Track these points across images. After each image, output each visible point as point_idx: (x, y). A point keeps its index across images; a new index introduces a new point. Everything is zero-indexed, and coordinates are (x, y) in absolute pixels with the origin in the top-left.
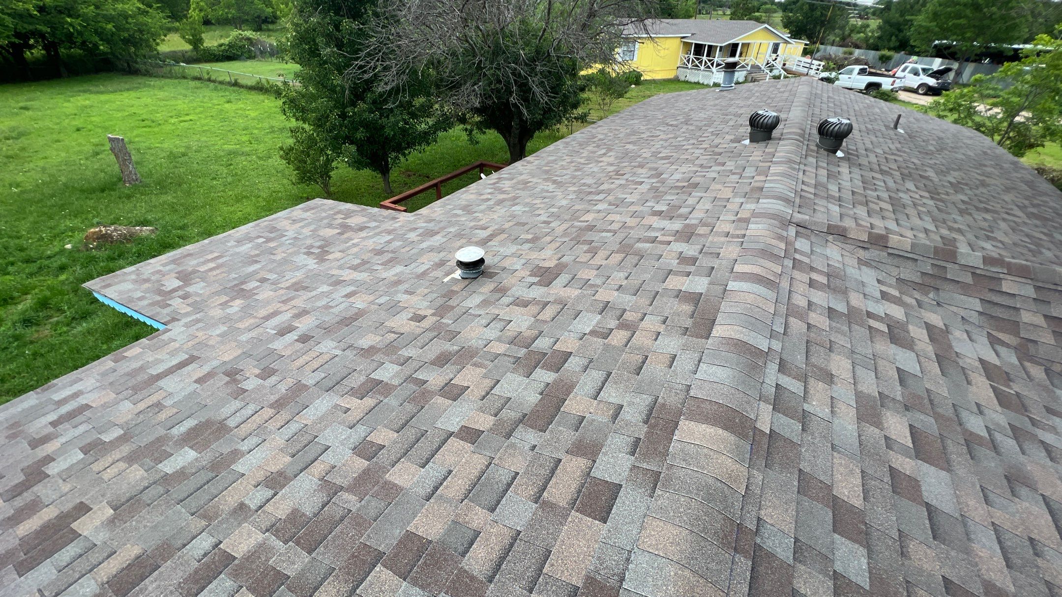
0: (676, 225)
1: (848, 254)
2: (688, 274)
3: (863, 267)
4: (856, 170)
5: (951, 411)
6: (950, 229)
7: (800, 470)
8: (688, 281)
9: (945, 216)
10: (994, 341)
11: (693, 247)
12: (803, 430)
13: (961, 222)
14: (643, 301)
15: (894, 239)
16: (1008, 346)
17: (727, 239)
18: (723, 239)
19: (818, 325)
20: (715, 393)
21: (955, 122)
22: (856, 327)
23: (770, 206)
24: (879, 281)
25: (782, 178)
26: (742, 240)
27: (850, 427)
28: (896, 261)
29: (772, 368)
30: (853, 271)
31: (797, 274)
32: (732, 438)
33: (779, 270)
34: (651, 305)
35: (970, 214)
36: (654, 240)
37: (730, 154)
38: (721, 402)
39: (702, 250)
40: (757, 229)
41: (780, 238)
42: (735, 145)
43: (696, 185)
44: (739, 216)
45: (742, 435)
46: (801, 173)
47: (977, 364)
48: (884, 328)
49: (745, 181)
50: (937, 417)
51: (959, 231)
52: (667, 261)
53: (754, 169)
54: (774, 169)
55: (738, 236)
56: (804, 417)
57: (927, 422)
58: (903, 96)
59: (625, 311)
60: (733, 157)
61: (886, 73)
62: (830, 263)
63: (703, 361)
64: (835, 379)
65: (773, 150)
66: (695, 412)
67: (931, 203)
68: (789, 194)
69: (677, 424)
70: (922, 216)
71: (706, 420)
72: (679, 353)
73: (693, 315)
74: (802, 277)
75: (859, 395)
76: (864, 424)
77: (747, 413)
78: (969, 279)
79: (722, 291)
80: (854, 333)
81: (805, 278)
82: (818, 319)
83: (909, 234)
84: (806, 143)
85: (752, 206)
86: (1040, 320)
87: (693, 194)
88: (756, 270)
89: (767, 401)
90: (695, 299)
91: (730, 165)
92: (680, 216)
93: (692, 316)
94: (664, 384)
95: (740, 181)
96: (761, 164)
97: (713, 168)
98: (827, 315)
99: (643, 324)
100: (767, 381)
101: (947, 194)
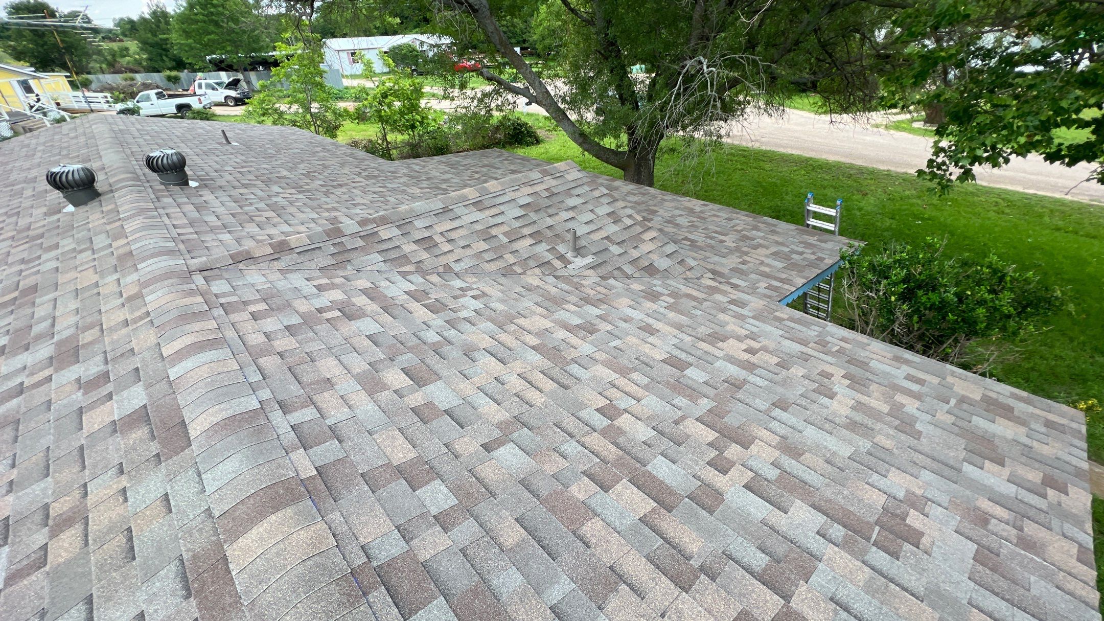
0: (42, 352)
1: (267, 272)
2: (110, 396)
3: (288, 275)
4: (219, 193)
5: (415, 339)
6: (328, 210)
7: (362, 475)
8: (115, 405)
9: (317, 202)
10: (404, 275)
11: (91, 362)
12: (340, 442)
13: (331, 201)
14: (68, 474)
15: (293, 240)
16: (412, 273)
17: (130, 328)
18: (124, 331)
19: (288, 348)
20: (240, 490)
21: (274, 123)
22: (318, 327)
23: (154, 267)
24: (307, 279)
25: (147, 232)
26: (149, 319)
27: (369, 408)
28: (307, 256)
29: (277, 416)
30: (282, 283)
31: (234, 317)
32: (289, 511)
33: (213, 324)
34: (84, 467)
35: (333, 193)
36: (20, 390)
37: (56, 232)
38: (253, 491)
39: (106, 358)
40: (156, 298)
41: (191, 293)
42: (56, 217)
43: (34, 289)
44: (125, 295)
45: (294, 499)
46: (165, 219)
47: (406, 297)
48: (338, 314)
49: (102, 253)
50: (411, 349)
51: (335, 209)
52: (65, 402)
53: (104, 236)
54: (129, 227)
55: (141, 318)
56: (333, 431)
57: (408, 359)
58: (218, 110)
59: (46, 507)
60: (64, 232)
61: (185, 93)
62: (258, 288)
63: (202, 471)
64: (333, 381)
65: (112, 206)
66: (235, 528)
67: (300, 196)
68: (168, 244)
69: (225, 558)
70: (302, 209)
71: (252, 523)
72: (169, 487)
73: (153, 435)
74: (241, 317)
75: (358, 378)
76: (375, 396)
77: (285, 476)
78: (360, 243)
79: (166, 387)
80: (320, 334)
81: (246, 315)
82: (284, 343)
83: (302, 228)
84: (147, 185)
85: (134, 277)
86: (414, 247)
87: (38, 301)
88: (189, 340)
89: (294, 449)
90: (141, 416)
91: (67, 244)
92: (39, 338)
93: (153, 437)
94: (177, 536)
95: (96, 256)
96: (108, 227)
97: (44, 257)
98: (288, 334)
99: (91, 500)
100: (281, 431)
101: (307, 184)
